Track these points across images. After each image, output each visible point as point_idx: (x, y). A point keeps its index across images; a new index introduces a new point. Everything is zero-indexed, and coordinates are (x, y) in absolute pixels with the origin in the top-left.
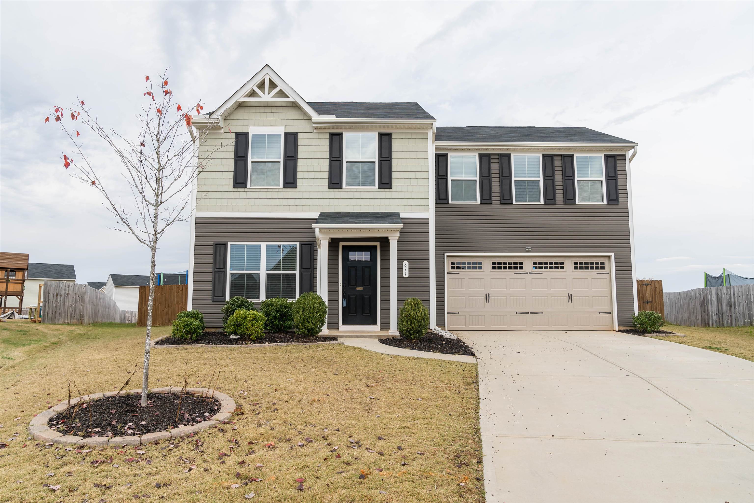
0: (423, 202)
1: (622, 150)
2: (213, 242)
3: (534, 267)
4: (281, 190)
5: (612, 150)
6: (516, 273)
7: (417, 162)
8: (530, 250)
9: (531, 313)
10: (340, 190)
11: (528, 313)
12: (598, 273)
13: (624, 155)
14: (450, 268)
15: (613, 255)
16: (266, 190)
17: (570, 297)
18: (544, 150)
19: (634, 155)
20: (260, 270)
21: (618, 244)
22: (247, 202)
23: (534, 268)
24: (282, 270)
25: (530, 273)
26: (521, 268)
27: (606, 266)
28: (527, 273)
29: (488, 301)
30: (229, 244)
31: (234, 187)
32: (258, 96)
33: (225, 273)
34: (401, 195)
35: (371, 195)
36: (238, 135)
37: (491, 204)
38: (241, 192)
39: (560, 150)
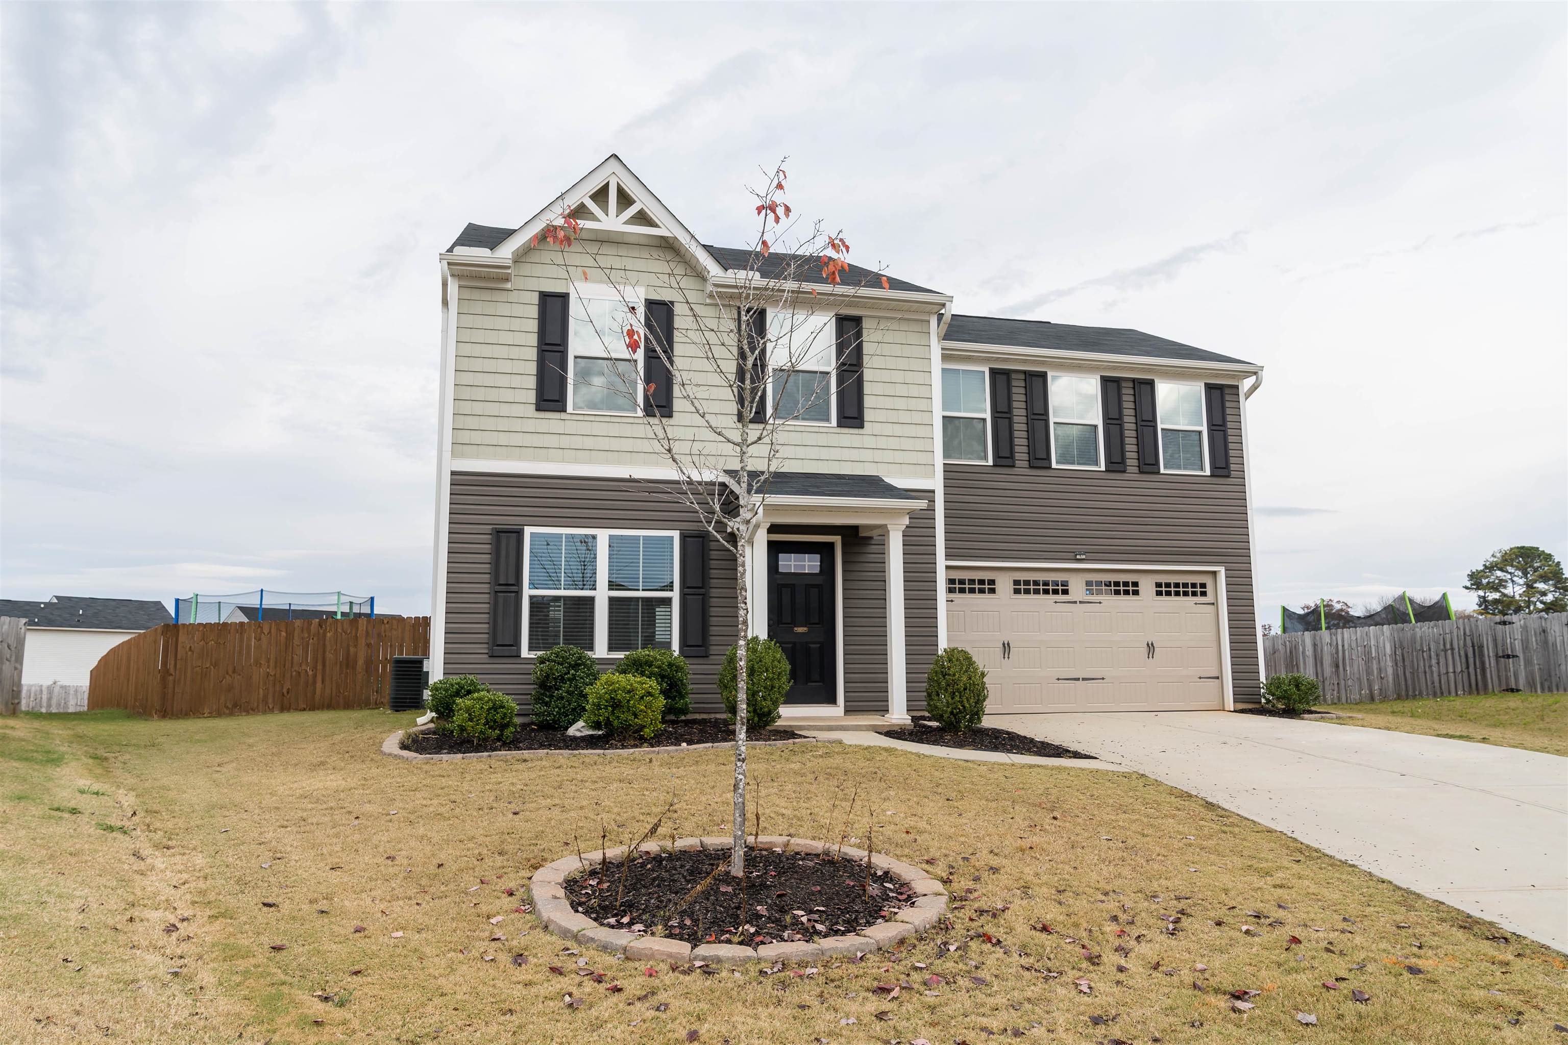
0: (922, 458)
1: (1233, 377)
2: (491, 527)
3: (1087, 590)
4: (640, 421)
5: (1217, 376)
6: (1056, 602)
7: (910, 378)
8: (1084, 557)
9: (1084, 679)
10: (761, 426)
11: (1078, 679)
12: (1196, 604)
13: (1237, 387)
15: (1221, 570)
16: (608, 419)
17: (1151, 647)
18: (1105, 368)
19: (1254, 388)
20: (595, 589)
21: (1229, 550)
22: (565, 441)
23: (1088, 592)
24: (643, 590)
25: (1080, 602)
26: (1066, 592)
27: (1209, 589)
28: (1075, 602)
29: (1006, 655)
30: (528, 531)
31: (538, 409)
32: (594, 218)
33: (519, 594)
34: (882, 442)
35: (822, 440)
36: (544, 297)
37: (1013, 466)
38: (551, 421)
39: (1132, 369)
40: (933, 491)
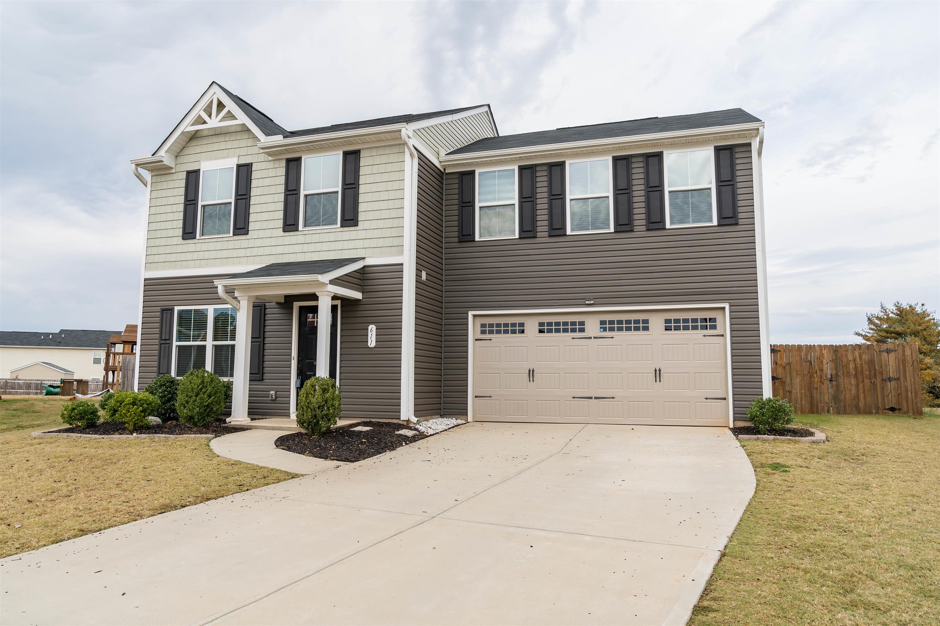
0: (396, 242)
1: (745, 137)
2: (160, 308)
3: (601, 328)
4: (231, 239)
5: (726, 138)
6: (573, 338)
7: (390, 186)
8: (592, 302)
9: (596, 398)
10: (296, 233)
11: (591, 398)
12: (705, 336)
13: (749, 145)
14: (479, 332)
15: (727, 306)
16: (216, 240)
17: (658, 374)
18: (616, 149)
19: (761, 143)
20: (206, 341)
21: (735, 288)
22: (195, 256)
23: (602, 330)
24: (230, 340)
25: (595, 338)
26: (582, 330)
27: (719, 323)
28: (590, 338)
29: (531, 379)
30: (177, 309)
31: (184, 238)
32: (205, 122)
33: (171, 344)
34: (370, 234)
35: (332, 237)
36: (189, 173)
37: (536, 237)
38: (190, 245)
39: (646, 146)
40: (402, 264)
